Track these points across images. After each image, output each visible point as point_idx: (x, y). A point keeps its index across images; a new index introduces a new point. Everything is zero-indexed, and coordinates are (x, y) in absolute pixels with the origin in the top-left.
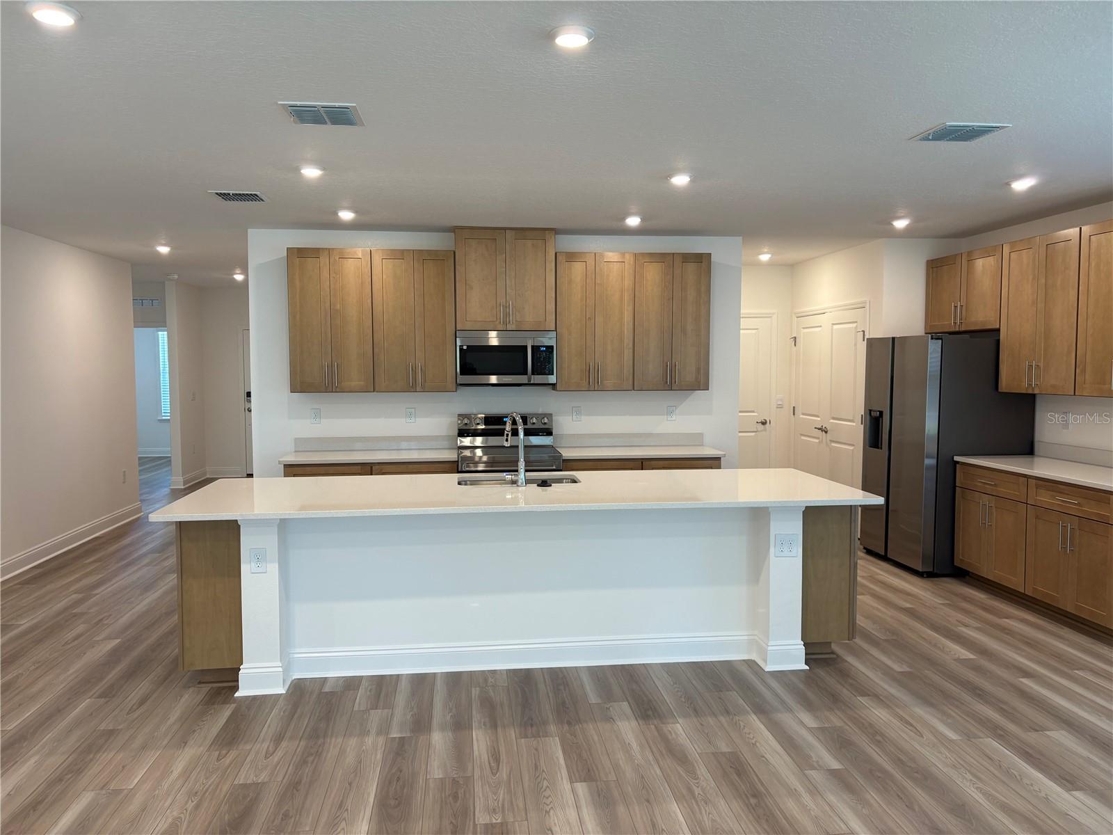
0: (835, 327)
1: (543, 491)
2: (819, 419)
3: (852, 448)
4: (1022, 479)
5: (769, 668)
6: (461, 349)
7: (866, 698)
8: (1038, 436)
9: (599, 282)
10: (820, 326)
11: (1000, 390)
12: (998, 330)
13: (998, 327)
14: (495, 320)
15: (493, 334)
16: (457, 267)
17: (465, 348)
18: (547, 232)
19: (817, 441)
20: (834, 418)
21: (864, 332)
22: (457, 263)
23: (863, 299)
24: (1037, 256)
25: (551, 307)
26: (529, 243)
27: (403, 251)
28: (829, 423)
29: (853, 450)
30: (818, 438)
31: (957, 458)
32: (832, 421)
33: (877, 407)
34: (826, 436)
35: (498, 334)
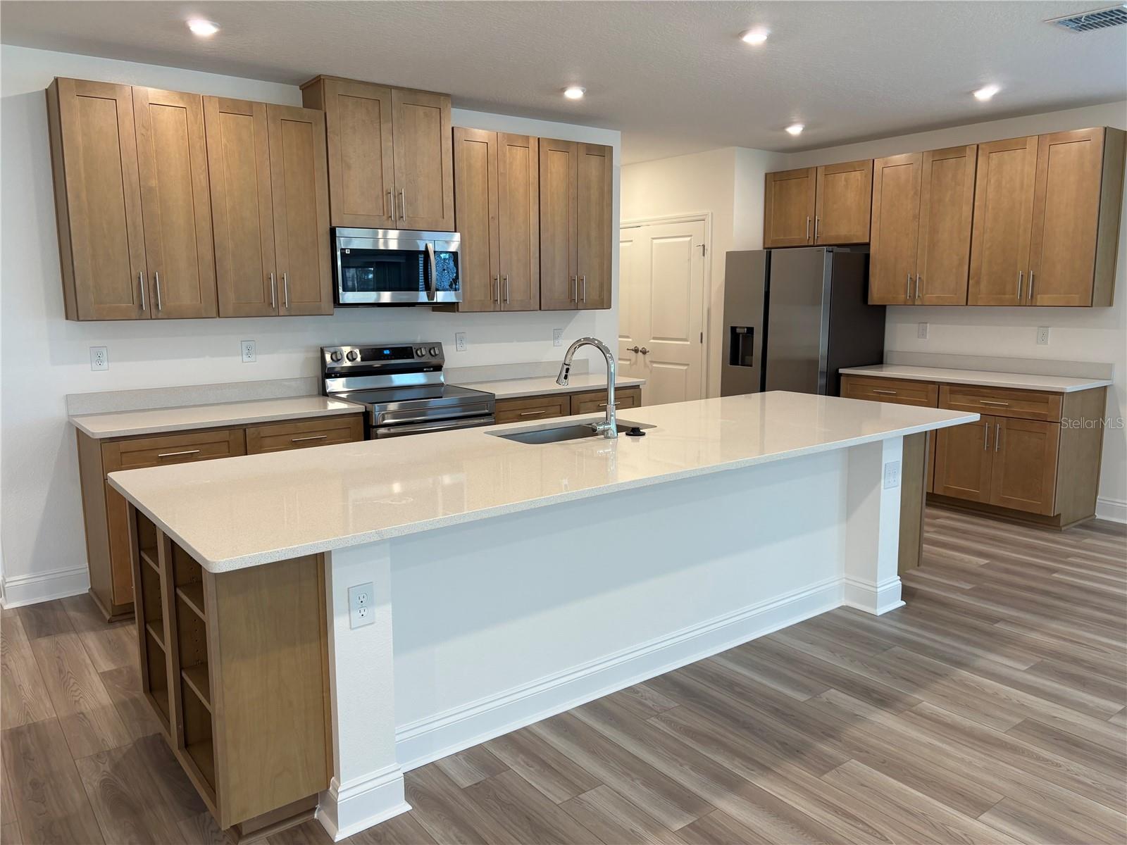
0: (655, 241)
1: (633, 441)
2: (630, 340)
3: (685, 368)
4: (931, 386)
5: (880, 611)
6: (343, 254)
7: (999, 623)
8: (888, 346)
9: (502, 171)
10: (631, 241)
11: (870, 303)
12: (868, 245)
13: (868, 241)
14: (381, 214)
15: (393, 234)
16: (328, 134)
17: (348, 252)
18: (442, 98)
19: (628, 363)
20: (654, 338)
21: (704, 246)
22: (328, 130)
23: (699, 212)
24: (920, 172)
25: (449, 200)
26: (421, 111)
27: (250, 104)
28: (649, 343)
29: (686, 370)
30: (630, 360)
31: (841, 371)
32: (652, 341)
33: (742, 323)
34: (644, 358)
35: (400, 235)
